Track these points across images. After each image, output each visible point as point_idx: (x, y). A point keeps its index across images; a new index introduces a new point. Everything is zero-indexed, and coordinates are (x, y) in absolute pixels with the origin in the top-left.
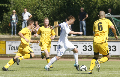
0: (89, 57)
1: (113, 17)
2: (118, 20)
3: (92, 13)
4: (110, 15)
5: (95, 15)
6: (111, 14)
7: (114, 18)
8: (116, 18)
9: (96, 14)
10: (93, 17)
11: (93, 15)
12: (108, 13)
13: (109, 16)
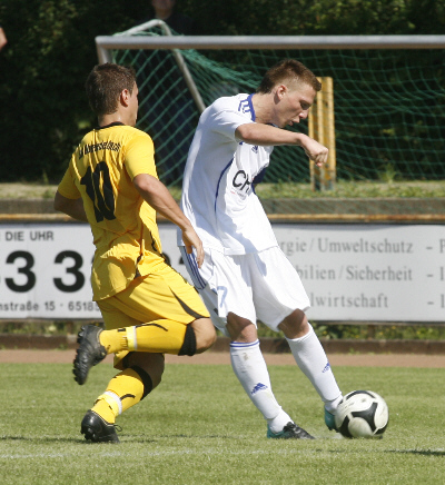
0: (16, 332)
1: (183, 47)
2: (218, 70)
3: (36, 15)
4: (167, 29)
5: (56, 32)
6: (168, 22)
7: (192, 56)
8: (205, 52)
9: (64, 28)
10: (40, 46)
11: (39, 35)
12: (152, 17)
13: (156, 39)
